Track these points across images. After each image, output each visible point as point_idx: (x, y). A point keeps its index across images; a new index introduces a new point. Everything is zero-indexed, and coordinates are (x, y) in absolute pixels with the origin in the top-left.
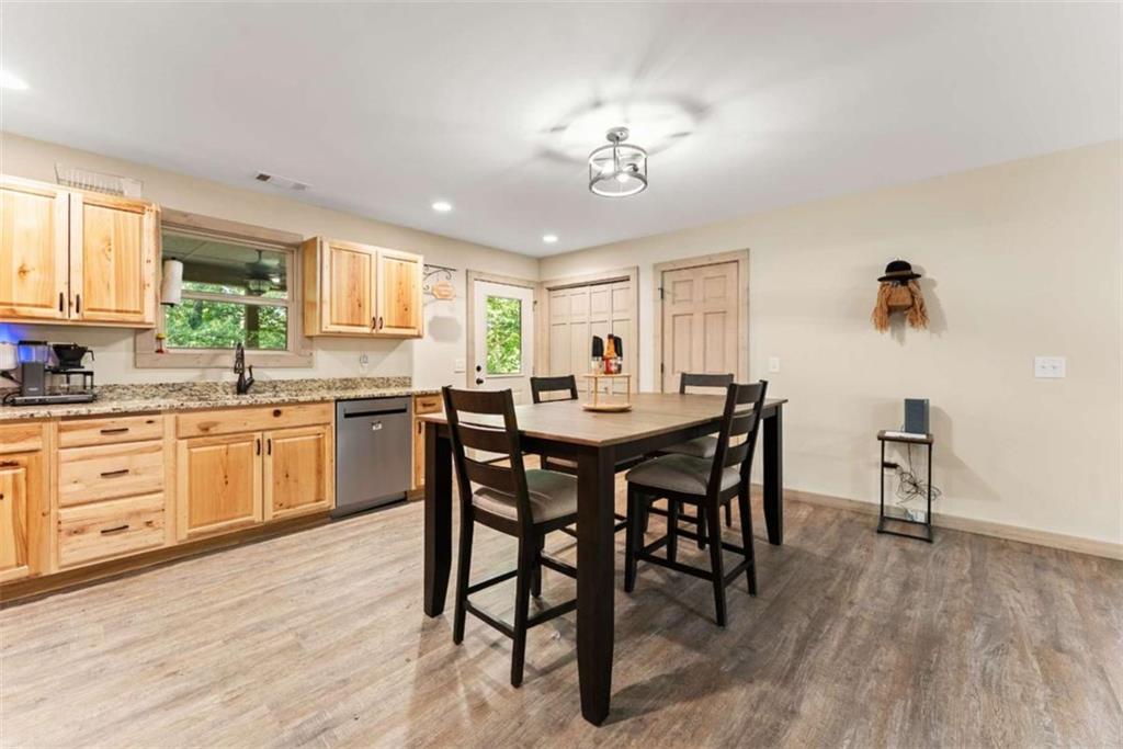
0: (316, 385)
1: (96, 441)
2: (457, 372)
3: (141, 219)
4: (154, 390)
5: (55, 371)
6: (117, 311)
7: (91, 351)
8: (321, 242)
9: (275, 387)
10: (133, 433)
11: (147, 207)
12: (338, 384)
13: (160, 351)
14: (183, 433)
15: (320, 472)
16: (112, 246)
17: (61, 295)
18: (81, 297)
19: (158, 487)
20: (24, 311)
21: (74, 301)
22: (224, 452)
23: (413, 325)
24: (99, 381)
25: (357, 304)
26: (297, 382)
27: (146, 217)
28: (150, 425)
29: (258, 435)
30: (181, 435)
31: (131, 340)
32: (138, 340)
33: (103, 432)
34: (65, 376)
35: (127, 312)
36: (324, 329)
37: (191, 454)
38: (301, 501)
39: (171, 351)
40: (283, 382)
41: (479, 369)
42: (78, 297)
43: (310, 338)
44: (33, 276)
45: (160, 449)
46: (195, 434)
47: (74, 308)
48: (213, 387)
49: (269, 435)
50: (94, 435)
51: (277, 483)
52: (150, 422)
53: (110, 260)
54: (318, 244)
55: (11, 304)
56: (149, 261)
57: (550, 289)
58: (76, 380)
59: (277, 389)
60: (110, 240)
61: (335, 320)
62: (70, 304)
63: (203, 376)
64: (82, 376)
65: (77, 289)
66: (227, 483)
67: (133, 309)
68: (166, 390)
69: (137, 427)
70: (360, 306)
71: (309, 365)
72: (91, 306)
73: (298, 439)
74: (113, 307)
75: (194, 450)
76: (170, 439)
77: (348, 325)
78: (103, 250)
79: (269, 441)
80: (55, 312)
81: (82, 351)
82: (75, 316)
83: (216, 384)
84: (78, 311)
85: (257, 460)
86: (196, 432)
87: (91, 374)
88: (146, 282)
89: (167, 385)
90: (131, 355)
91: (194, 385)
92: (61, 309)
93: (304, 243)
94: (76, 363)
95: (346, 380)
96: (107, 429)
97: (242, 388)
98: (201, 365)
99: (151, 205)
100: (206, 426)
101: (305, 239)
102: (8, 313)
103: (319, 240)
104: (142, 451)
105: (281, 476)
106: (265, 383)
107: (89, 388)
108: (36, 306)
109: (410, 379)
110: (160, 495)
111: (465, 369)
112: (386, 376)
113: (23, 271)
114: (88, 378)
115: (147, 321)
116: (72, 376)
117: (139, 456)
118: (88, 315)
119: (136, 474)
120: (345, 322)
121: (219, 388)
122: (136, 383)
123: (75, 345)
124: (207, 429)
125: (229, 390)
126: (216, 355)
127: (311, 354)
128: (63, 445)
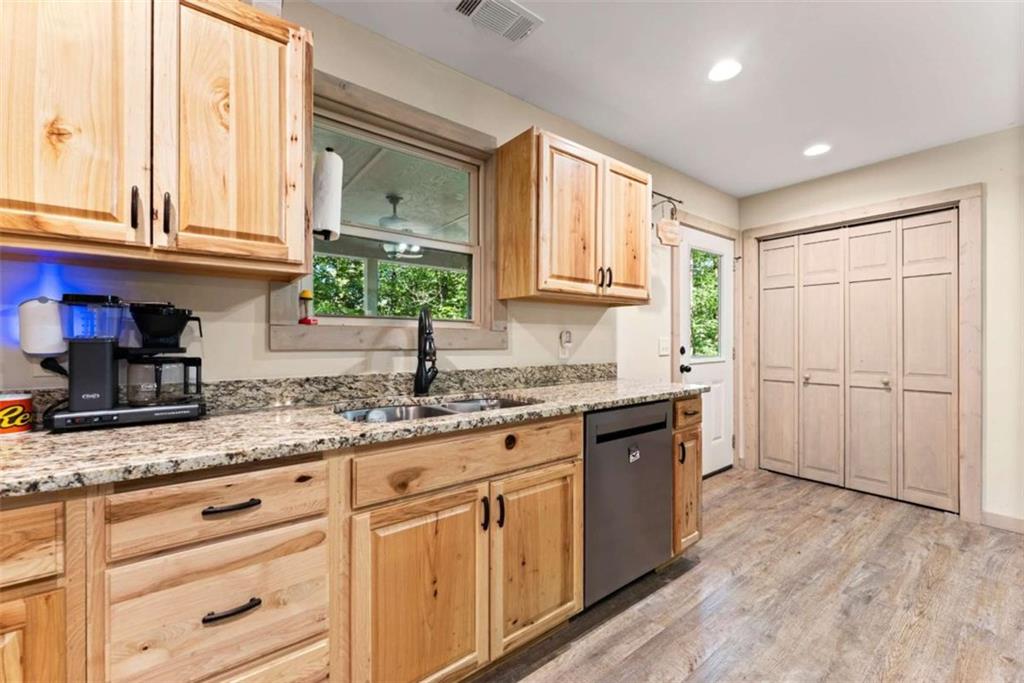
0: (511, 377)
1: (192, 536)
2: (661, 356)
3: (281, 53)
4: (298, 389)
5: (135, 358)
6: (240, 235)
7: (197, 319)
8: (539, 137)
9: (462, 382)
10: (270, 508)
11: (292, 31)
12: (537, 376)
13: (304, 321)
14: (364, 497)
15: (567, 548)
16: (232, 101)
17: (135, 194)
18: (174, 201)
19: (318, 627)
20: (58, 223)
21: (159, 207)
22: (430, 532)
23: (642, 283)
24: (211, 374)
25: (581, 246)
26: (489, 374)
27: (289, 48)
28: (303, 487)
29: (482, 489)
30: (360, 503)
31: (262, 299)
32: (272, 298)
33: (208, 513)
34: (151, 367)
35: (257, 237)
36: (542, 286)
37: (376, 540)
38: (541, 611)
39: (322, 321)
40: (473, 373)
41: (683, 351)
42: (167, 203)
43: (504, 302)
44: (77, 145)
45: (319, 538)
46: (385, 498)
47: (159, 224)
48: (380, 382)
49: (499, 487)
50: (186, 522)
51: (509, 580)
52: (303, 479)
53: (227, 128)
54: (534, 141)
55: (31, 206)
56: (294, 139)
57: (759, 240)
58: (172, 374)
59: (465, 384)
60: (226, 86)
61: (556, 273)
62: (153, 213)
63: (366, 365)
64: (181, 365)
65: (165, 183)
66: (436, 593)
67: (266, 232)
68: (315, 388)
69: (277, 494)
70: (584, 248)
71: (503, 346)
72: (194, 223)
73: (539, 490)
74: (233, 227)
75: (382, 533)
76: (339, 510)
77: (571, 279)
78: (216, 107)
79: (500, 498)
80: (122, 231)
81: (182, 318)
82: (162, 240)
83: (385, 377)
84: (166, 229)
85: (481, 537)
86: (386, 492)
87: (197, 362)
88: (291, 181)
89: (316, 380)
90: (263, 326)
91: (356, 379)
92: (134, 224)
93: (497, 150)
94: (171, 341)
95: (547, 368)
96: (217, 506)
97: (422, 383)
98: (364, 346)
99: (297, 29)
100: (402, 479)
101: (500, 143)
102: (23, 227)
103: (535, 133)
104: (287, 549)
105: (515, 563)
106: (449, 374)
107: (193, 389)
108: (84, 213)
109: (616, 366)
110: (323, 644)
111: (669, 352)
112: (589, 363)
113: (56, 133)
114: (193, 370)
115: (291, 258)
116: (166, 367)
117: (283, 560)
118: (188, 239)
119: (277, 603)
120: (567, 274)
121: (390, 384)
122: (269, 379)
123: (169, 305)
124: (403, 485)
125: (402, 387)
126: (385, 330)
127: (506, 328)
128: (116, 555)
